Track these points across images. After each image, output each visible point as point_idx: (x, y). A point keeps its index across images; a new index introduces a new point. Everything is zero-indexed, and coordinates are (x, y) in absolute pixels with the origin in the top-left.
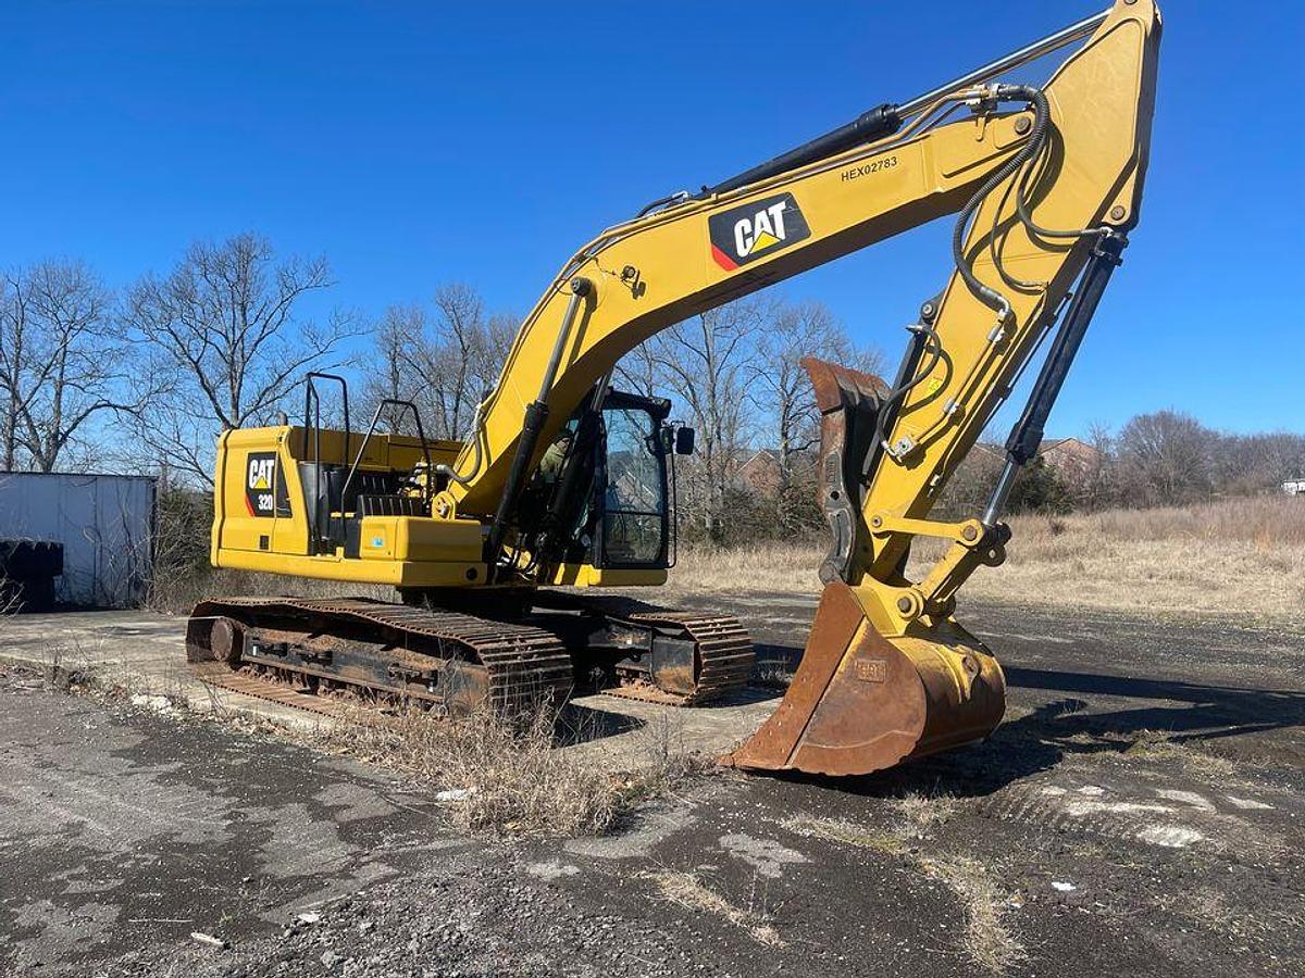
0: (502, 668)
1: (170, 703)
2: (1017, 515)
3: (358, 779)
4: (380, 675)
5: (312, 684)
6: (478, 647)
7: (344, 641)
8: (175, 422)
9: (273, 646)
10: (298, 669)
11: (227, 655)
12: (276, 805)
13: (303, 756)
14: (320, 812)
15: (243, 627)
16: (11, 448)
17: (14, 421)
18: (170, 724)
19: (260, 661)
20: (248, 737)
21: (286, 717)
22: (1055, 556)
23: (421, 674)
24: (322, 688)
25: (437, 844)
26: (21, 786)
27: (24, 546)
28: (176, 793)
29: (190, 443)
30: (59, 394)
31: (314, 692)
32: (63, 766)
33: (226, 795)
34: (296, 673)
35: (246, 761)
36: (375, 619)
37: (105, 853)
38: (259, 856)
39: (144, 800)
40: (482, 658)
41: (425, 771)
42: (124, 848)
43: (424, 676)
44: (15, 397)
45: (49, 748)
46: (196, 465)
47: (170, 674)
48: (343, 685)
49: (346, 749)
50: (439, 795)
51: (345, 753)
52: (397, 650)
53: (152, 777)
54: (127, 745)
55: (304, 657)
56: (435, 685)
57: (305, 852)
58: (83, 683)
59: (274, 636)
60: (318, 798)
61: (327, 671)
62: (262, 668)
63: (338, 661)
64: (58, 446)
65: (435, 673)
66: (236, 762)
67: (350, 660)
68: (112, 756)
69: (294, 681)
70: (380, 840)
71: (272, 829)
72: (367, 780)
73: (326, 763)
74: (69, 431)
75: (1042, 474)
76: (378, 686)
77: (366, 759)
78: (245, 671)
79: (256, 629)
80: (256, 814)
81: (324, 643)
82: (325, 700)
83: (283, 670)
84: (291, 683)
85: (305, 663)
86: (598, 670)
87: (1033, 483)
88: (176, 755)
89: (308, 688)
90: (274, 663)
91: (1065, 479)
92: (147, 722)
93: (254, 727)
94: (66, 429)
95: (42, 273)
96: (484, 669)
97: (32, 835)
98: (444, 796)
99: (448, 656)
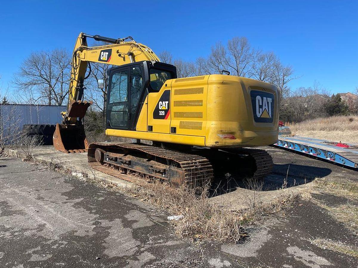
0: (189, 170)
1: (83, 175)
2: (332, 116)
3: (140, 208)
4: (146, 170)
5: (125, 171)
6: (180, 163)
7: (135, 157)
8: (91, 92)
9: (113, 158)
10: (121, 166)
11: (100, 160)
12: (111, 220)
13: (121, 197)
14: (127, 224)
15: (104, 151)
16: (50, 100)
17: (50, 93)
18: (82, 183)
19: (109, 163)
20: (105, 188)
21: (117, 182)
22: (354, 128)
23: (160, 171)
24: (128, 172)
25: (169, 243)
26: (30, 207)
27: (47, 126)
28: (79, 211)
29: (95, 98)
30: (62, 86)
31: (126, 173)
32: (46, 199)
33: (95, 213)
34: (120, 167)
35: (103, 198)
36: (144, 151)
37: (49, 240)
38: (103, 244)
39: (68, 214)
40: (182, 167)
41: (163, 206)
42: (56, 238)
43: (161, 171)
44: (50, 86)
45: (43, 191)
46: (97, 104)
47: (84, 166)
48: (135, 172)
49: (135, 196)
50: (168, 218)
51: (135, 197)
52: (152, 161)
53: (73, 204)
54: (67, 191)
55: (122, 162)
56: (165, 174)
57: (120, 243)
58: (59, 168)
59: (113, 155)
60: (126, 216)
61: (130, 167)
62: (110, 165)
63: (134, 164)
64: (62, 99)
65: (165, 170)
66: (101, 199)
67: (136, 164)
68: (62, 195)
69: (120, 169)
70: (148, 239)
71: (109, 231)
72: (143, 209)
73: (129, 201)
74: (65, 95)
75: (340, 103)
76: (146, 173)
77: (142, 200)
78: (105, 165)
79: (108, 152)
80: (105, 223)
81: (129, 158)
82: (129, 176)
83: (116, 166)
84: (119, 170)
85: (123, 164)
86: (228, 174)
87: (337, 106)
88: (82, 195)
89: (124, 172)
90: (113, 164)
91: (348, 105)
92: (75, 182)
93: (107, 185)
94: (64, 95)
95: (55, 53)
96: (183, 170)
97: (26, 230)
98: (170, 218)
99: (170, 164)
